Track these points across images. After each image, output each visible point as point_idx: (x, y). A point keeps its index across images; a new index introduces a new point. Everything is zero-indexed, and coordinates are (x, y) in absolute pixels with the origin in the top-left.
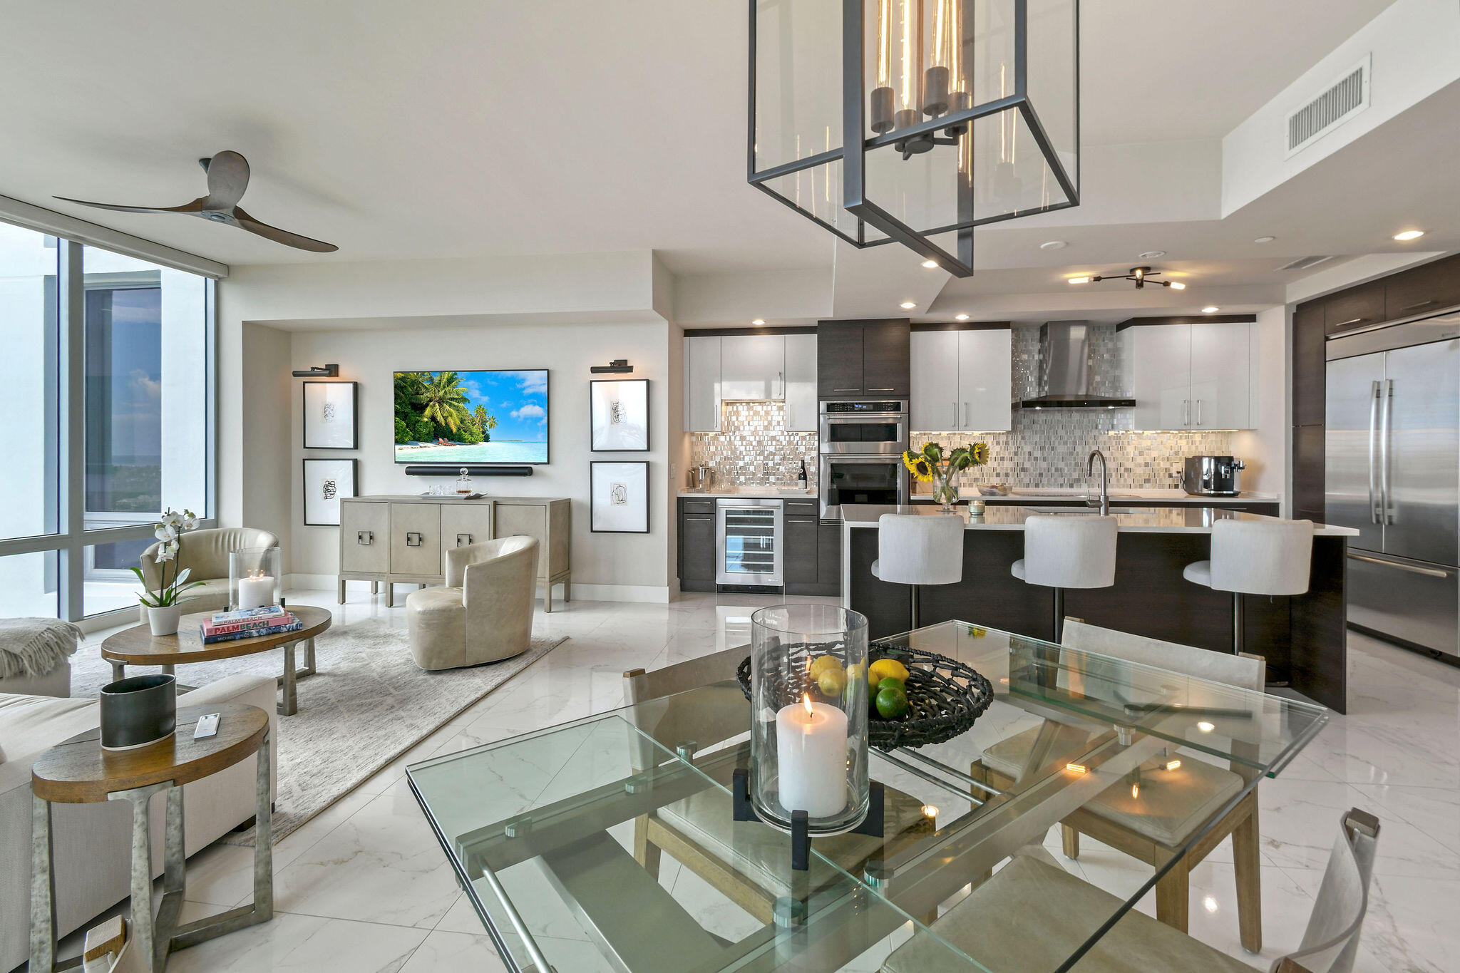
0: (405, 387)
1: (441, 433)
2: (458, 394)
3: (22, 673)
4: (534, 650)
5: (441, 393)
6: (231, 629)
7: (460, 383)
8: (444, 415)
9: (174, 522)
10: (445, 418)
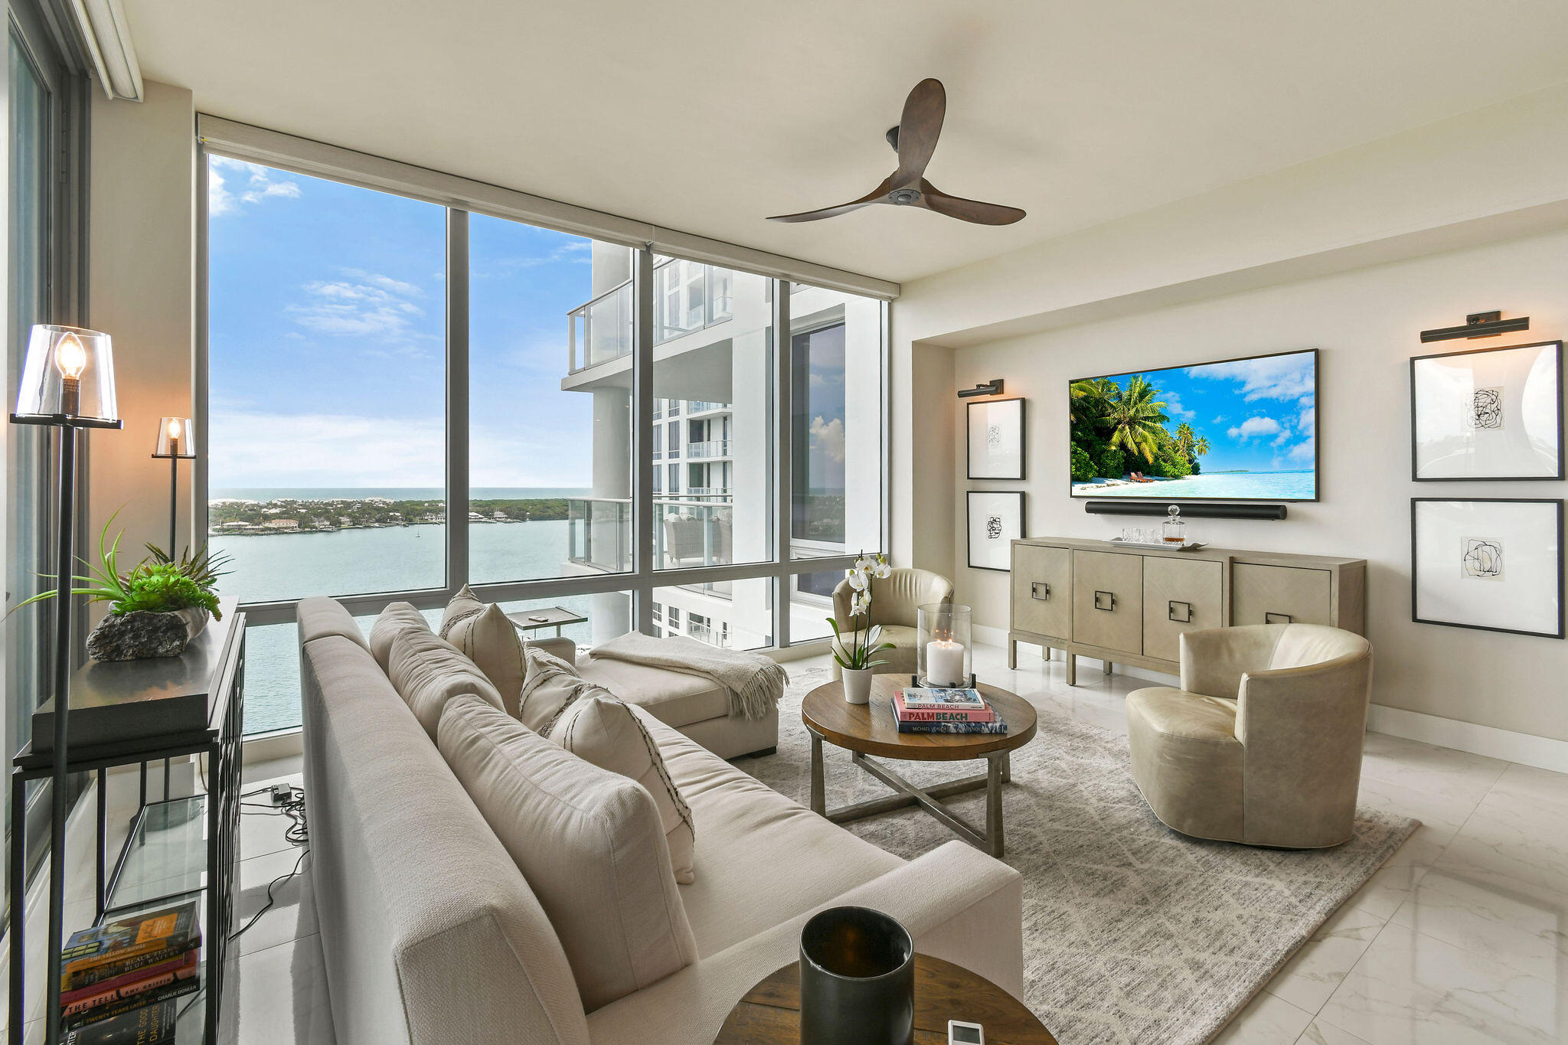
0: (1088, 408)
1: (1133, 465)
2: (1153, 411)
3: (741, 713)
4: (1363, 839)
5: (1132, 412)
6: (926, 716)
7: (1156, 396)
8: (1137, 441)
9: (867, 568)
10: (1138, 445)
